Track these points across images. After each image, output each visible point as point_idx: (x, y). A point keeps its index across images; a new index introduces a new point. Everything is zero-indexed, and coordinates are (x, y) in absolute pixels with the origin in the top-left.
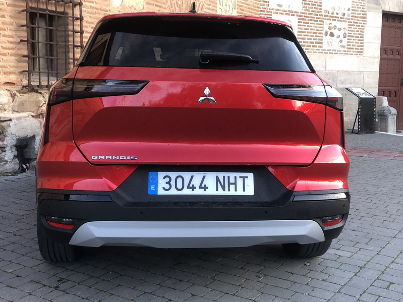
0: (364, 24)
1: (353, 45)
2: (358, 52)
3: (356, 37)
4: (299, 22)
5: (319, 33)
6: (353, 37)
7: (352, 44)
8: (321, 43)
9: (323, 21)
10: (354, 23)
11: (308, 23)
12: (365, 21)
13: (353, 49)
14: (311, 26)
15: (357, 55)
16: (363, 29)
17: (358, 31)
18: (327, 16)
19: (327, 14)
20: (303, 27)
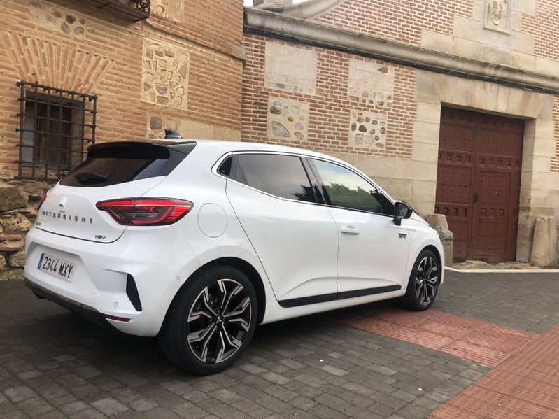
0: (412, 117)
1: (395, 145)
2: (403, 154)
3: (401, 134)
4: (311, 109)
5: (343, 126)
6: (396, 133)
7: (393, 143)
8: (346, 139)
9: (349, 111)
10: (397, 115)
11: (326, 112)
12: (414, 114)
13: (396, 149)
14: (331, 116)
15: (402, 157)
16: (411, 124)
17: (404, 127)
18: (356, 104)
19: (356, 102)
20: (318, 117)
